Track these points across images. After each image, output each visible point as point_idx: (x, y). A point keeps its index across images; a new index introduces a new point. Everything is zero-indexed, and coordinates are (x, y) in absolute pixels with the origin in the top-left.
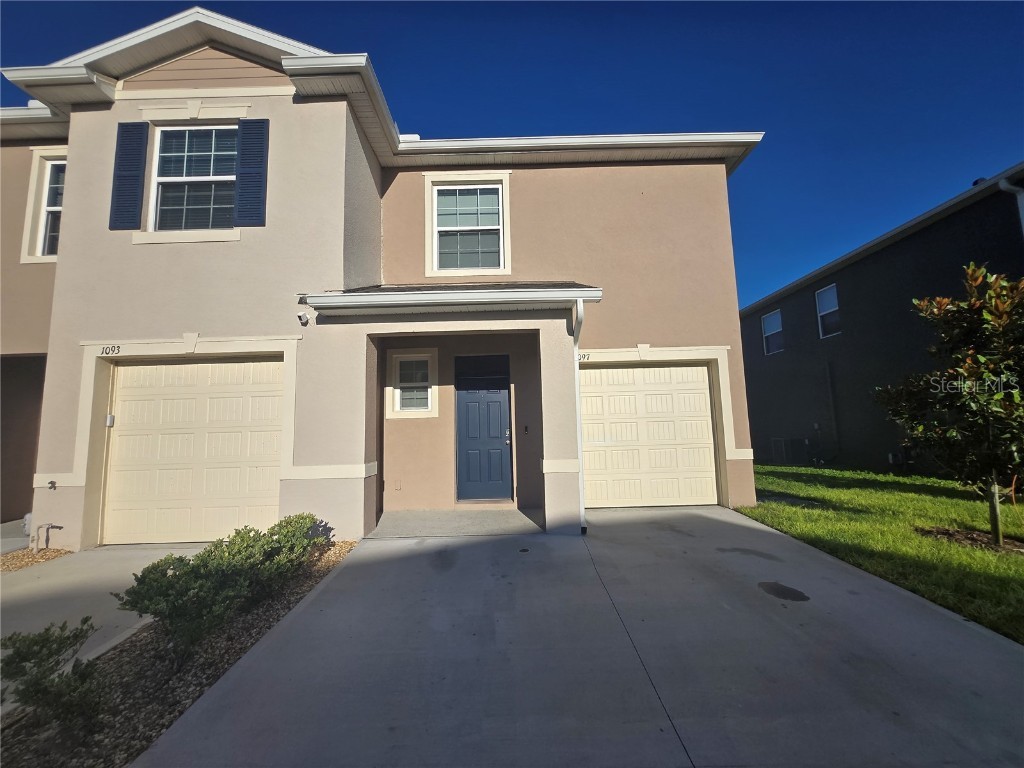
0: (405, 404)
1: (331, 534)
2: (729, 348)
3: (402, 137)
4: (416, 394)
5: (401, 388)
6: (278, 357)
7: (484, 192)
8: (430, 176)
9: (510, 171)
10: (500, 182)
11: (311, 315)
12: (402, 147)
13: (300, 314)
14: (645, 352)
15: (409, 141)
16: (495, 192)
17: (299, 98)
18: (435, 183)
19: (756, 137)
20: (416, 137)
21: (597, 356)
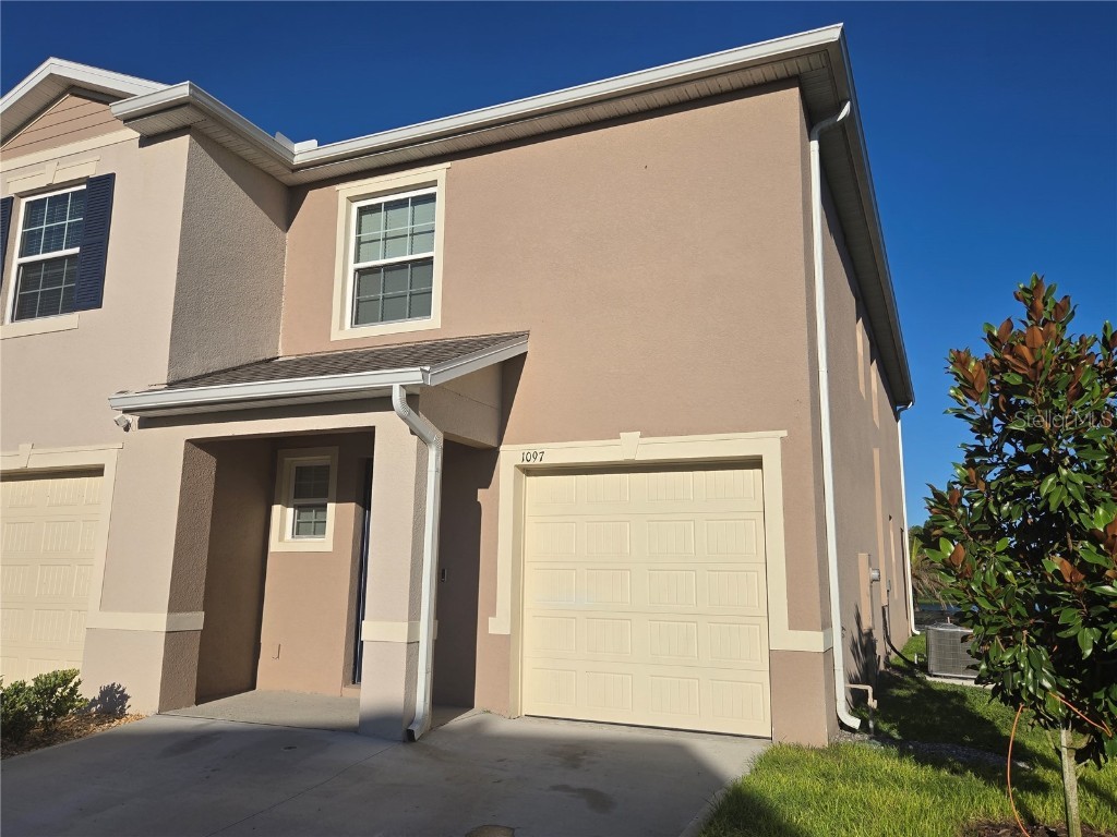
0: (298, 531)
1: (127, 705)
2: (784, 433)
3: (298, 147)
4: (311, 516)
5: (295, 507)
6: (98, 471)
7: (417, 201)
8: (346, 190)
9: (448, 164)
10: (434, 184)
11: (134, 419)
12: (297, 160)
13: (116, 418)
14: (630, 447)
15: (305, 151)
16: (431, 198)
17: (147, 140)
18: (352, 199)
19: (831, 34)
20: (313, 143)
21: (556, 454)
